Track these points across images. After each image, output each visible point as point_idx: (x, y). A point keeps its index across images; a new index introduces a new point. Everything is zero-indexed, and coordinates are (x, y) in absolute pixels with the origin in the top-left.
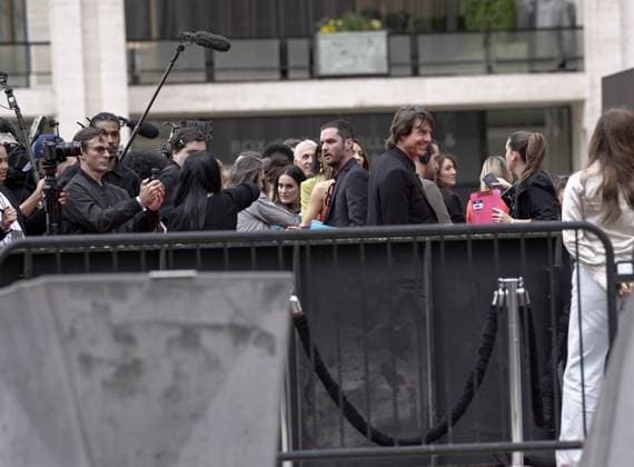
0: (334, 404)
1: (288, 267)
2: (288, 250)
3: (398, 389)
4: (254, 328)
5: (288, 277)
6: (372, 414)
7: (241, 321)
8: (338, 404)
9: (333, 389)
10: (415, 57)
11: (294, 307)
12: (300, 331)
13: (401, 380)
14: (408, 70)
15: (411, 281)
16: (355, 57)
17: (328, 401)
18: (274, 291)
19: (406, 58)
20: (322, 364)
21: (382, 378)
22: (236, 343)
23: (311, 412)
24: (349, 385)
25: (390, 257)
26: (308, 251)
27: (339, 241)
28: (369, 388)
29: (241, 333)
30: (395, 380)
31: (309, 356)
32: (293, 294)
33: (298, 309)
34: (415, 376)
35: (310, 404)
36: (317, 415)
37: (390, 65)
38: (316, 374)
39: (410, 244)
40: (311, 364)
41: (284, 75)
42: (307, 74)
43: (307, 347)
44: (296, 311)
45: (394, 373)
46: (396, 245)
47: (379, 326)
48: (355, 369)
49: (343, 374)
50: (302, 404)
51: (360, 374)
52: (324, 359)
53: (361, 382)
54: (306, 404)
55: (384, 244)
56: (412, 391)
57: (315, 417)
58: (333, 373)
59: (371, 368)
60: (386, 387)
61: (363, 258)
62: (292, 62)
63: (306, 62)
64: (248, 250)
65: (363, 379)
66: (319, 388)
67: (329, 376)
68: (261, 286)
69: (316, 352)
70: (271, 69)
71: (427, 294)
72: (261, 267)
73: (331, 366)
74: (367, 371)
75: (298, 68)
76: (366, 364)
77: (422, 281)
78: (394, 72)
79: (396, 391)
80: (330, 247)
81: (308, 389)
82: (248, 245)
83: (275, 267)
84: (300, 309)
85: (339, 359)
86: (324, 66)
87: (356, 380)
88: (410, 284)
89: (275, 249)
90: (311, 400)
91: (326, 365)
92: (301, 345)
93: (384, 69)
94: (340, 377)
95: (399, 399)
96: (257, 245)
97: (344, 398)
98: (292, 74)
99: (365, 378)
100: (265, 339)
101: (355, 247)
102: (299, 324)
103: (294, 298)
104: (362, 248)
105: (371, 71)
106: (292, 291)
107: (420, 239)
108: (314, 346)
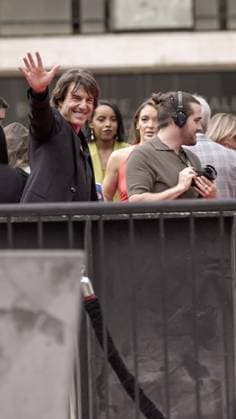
0: (129, 398)
1: (79, 245)
2: (79, 226)
3: (202, 381)
4: (41, 312)
5: (78, 256)
6: (172, 409)
7: (26, 305)
8: (133, 397)
9: (128, 382)
10: (223, 9)
11: (86, 289)
12: (92, 317)
13: (204, 371)
14: (215, 24)
15: (217, 261)
16: (155, 9)
17: (123, 394)
18: (63, 272)
19: (214, 10)
20: (116, 353)
21: (184, 371)
22: (20, 329)
23: (104, 406)
24: (147, 376)
25: (193, 234)
26: (101, 226)
27: (136, 215)
28: (168, 380)
29: (25, 318)
30: (197, 372)
31: (101, 343)
32: (85, 275)
33: (90, 292)
34: (221, 367)
35: (102, 397)
36: (111, 410)
37: (196, 17)
38: (109, 365)
39: (215, 220)
40: (104, 354)
41: (76, 29)
42: (100, 27)
43: (99, 335)
44: (87, 294)
45: (197, 363)
46: (199, 221)
47: (180, 311)
48: (153, 358)
49: (140, 365)
50: (94, 397)
51: (159, 364)
52: (119, 347)
53: (160, 373)
54: (98, 398)
55: (186, 220)
56: (216, 383)
57: (108, 412)
58: (129, 364)
59: (170, 358)
60: (188, 379)
61: (163, 235)
62: (85, 15)
63: (100, 15)
64: (34, 225)
65: (162, 369)
66: (113, 379)
67: (124, 365)
68: (48, 266)
69: (110, 340)
70: (62, 22)
71: (234, 276)
72: (48, 246)
73: (125, 356)
74: (166, 361)
75: (92, 22)
76: (166, 354)
77: (229, 261)
78: (199, 26)
79: (199, 384)
80: (125, 222)
81: (101, 380)
82: (34, 220)
83: (65, 246)
84: (92, 292)
85: (135, 347)
86: (121, 19)
87: (155, 371)
88: (216, 265)
89: (63, 224)
90: (104, 392)
91: (121, 355)
92: (93, 332)
93: (189, 23)
94: (136, 367)
95: (202, 393)
96: (45, 219)
97: (141, 391)
98: (85, 28)
99: (164, 369)
100: (52, 324)
101: (154, 222)
102: (91, 309)
103: (85, 280)
104: (162, 223)
105: (173, 24)
106: (83, 271)
107: (226, 213)
108: (108, 334)
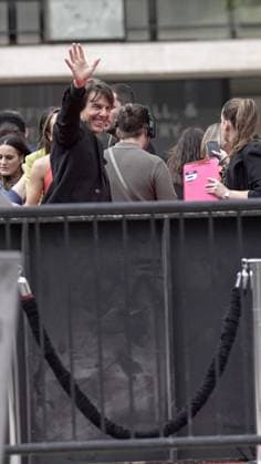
0: (65, 393)
1: (16, 247)
2: (17, 228)
3: (135, 378)
5: (15, 257)
6: (107, 404)
8: (69, 392)
9: (64, 378)
10: (153, 20)
11: (23, 287)
12: (29, 316)
13: (138, 368)
14: (146, 35)
15: (149, 261)
16: (88, 21)
17: (59, 390)
19: (144, 21)
20: (53, 350)
21: (119, 367)
23: (41, 402)
24: (82, 373)
25: (125, 236)
26: (37, 229)
27: (71, 218)
28: (102, 377)
30: (131, 368)
31: (38, 340)
32: (22, 275)
33: (27, 291)
34: (153, 364)
35: (39, 393)
36: (47, 405)
37: (127, 29)
38: (46, 362)
39: (147, 222)
40: (41, 351)
41: (13, 41)
42: (37, 39)
43: (36, 333)
44: (24, 294)
45: (130, 360)
46: (131, 223)
47: (112, 310)
48: (88, 355)
49: (76, 361)
50: (31, 393)
51: (94, 361)
52: (55, 344)
53: (95, 370)
54: (35, 395)
55: (118, 222)
56: (149, 380)
57: (45, 409)
58: (65, 361)
59: (105, 355)
60: (122, 375)
61: (96, 236)
62: (21, 27)
63: (36, 27)
65: (97, 366)
66: (50, 376)
67: (59, 362)
69: (47, 339)
71: (165, 276)
73: (62, 352)
74: (101, 357)
75: (27, 33)
76: (100, 350)
77: (160, 261)
78: (131, 37)
79: (132, 380)
81: (38, 377)
83: (2, 247)
84: (29, 292)
85: (71, 347)
86: (56, 31)
87: (89, 368)
88: (148, 265)
90: (41, 389)
91: (58, 354)
92: (30, 330)
93: (120, 34)
94: (72, 365)
95: (135, 388)
97: (77, 387)
98: (21, 39)
99: (99, 366)
101: (88, 224)
102: (28, 308)
103: (23, 280)
104: (95, 226)
105: (105, 35)
106: (20, 272)
107: (157, 216)
108: (45, 331)
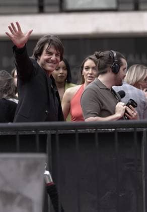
1: (43, 150)
2: (43, 137)
4: (18, 194)
5: (42, 157)
7: (8, 189)
11: (48, 179)
12: (50, 197)
14: (131, 6)
15: (132, 160)
18: (32, 168)
22: (5, 205)
26: (57, 139)
27: (80, 131)
29: (9, 198)
32: (47, 170)
33: (50, 180)
37: (119, 2)
39: (131, 133)
41: (41, 10)
42: (57, 9)
43: (56, 209)
44: (48, 182)
46: (121, 134)
47: (108, 193)
55: (112, 134)
61: (97, 143)
64: (14, 137)
68: (23, 163)
70: (32, 5)
71: (143, 170)
72: (23, 150)
75: (51, 5)
77: (140, 160)
78: (121, 8)
80: (73, 135)
82: (14, 133)
83: (33, 150)
84: (52, 181)
86: (70, 3)
88: (132, 163)
89: (33, 137)
92: (52, 206)
93: (114, 6)
96: (21, 133)
98: (47, 9)
100: (26, 201)
101: (92, 135)
102: (50, 191)
103: (47, 173)
104: (96, 136)
105: (103, 5)
106: (45, 167)
107: (138, 130)
108: (62, 208)
